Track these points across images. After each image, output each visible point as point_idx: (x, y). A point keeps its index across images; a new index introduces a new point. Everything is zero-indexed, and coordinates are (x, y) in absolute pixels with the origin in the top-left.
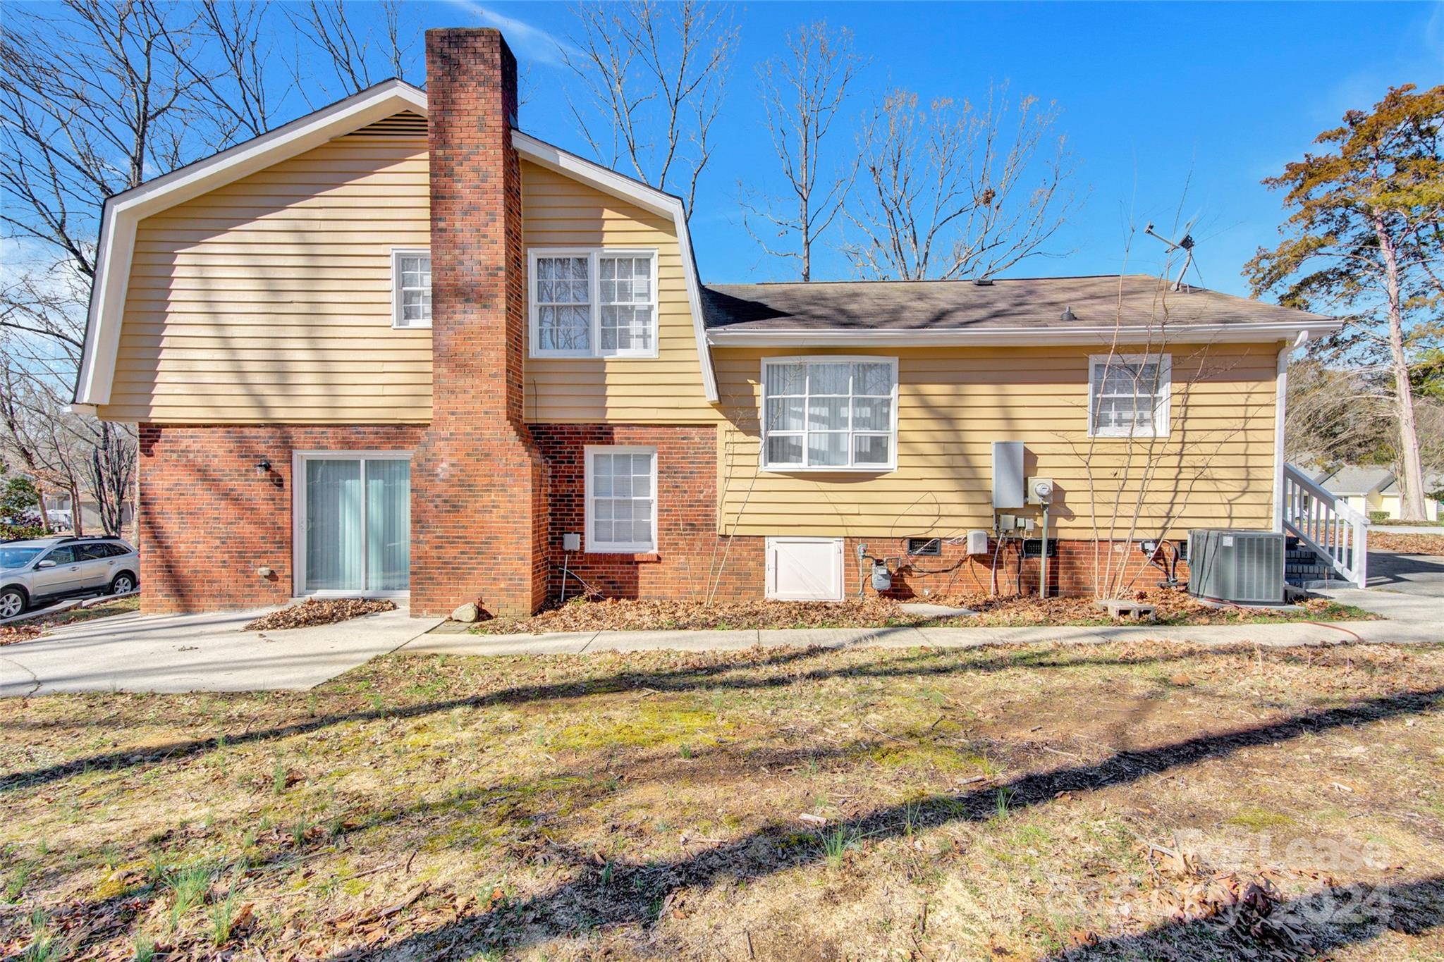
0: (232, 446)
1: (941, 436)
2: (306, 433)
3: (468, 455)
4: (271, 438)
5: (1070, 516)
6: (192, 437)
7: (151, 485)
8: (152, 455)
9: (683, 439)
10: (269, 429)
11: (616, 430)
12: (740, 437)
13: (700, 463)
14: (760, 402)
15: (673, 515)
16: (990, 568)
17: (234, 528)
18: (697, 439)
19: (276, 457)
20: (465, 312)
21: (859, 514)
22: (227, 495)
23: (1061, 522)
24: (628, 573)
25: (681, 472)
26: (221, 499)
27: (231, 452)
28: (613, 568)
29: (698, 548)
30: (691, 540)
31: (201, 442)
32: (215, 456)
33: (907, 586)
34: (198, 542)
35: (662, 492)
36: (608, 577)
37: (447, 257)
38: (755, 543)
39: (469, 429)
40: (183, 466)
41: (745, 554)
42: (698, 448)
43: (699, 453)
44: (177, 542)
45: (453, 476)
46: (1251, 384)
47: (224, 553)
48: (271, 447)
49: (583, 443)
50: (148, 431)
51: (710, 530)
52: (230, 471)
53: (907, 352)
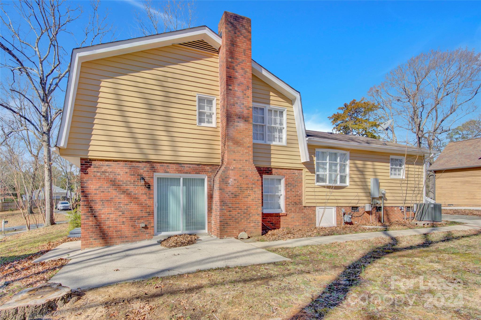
0: (127, 170)
1: (360, 176)
2: (161, 166)
3: (240, 176)
4: (145, 167)
5: (386, 200)
6: (107, 166)
7: (87, 187)
8: (87, 174)
9: (293, 174)
10: (144, 164)
11: (273, 170)
12: (310, 174)
13: (298, 182)
14: (315, 163)
15: (291, 200)
16: (370, 215)
17: (128, 207)
18: (297, 174)
19: (147, 175)
20: (238, 122)
21: (340, 199)
22: (124, 192)
23: (385, 202)
24: (277, 220)
25: (292, 185)
26: (122, 194)
27: (126, 173)
28: (272, 218)
29: (298, 211)
30: (295, 208)
31: (112, 168)
32: (119, 175)
34: (111, 214)
35: (286, 192)
36: (271, 222)
37: (232, 100)
38: (313, 208)
39: (240, 166)
40: (103, 179)
41: (310, 212)
42: (297, 177)
43: (298, 179)
44: (100, 214)
45: (235, 184)
46: (419, 166)
47: (123, 218)
48: (145, 171)
49: (263, 174)
50: (85, 162)
51: (301, 205)
52: (126, 181)
53: (351, 150)
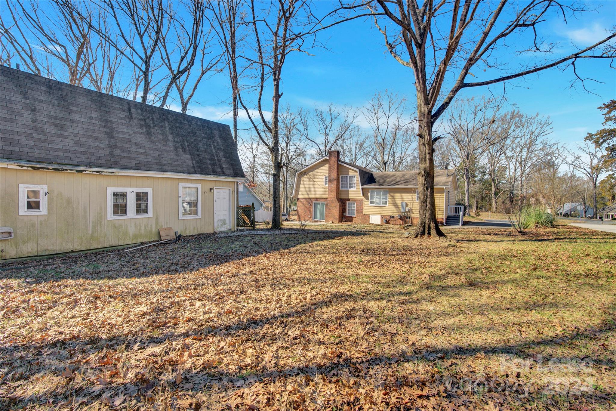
1: (393, 201)
2: (314, 199)
4: (310, 200)
6: (303, 200)
11: (351, 199)
12: (367, 201)
14: (369, 196)
15: (358, 211)
16: (401, 220)
17: (306, 211)
18: (361, 201)
20: (332, 184)
21: (383, 212)
24: (352, 219)
25: (359, 205)
26: (305, 207)
29: (361, 216)
32: (305, 202)
33: (390, 223)
34: (302, 213)
35: (356, 208)
36: (349, 219)
37: (330, 178)
39: (331, 199)
40: (301, 203)
41: (367, 217)
46: (441, 194)
49: (346, 201)
50: (298, 199)
51: (362, 213)
53: (389, 189)
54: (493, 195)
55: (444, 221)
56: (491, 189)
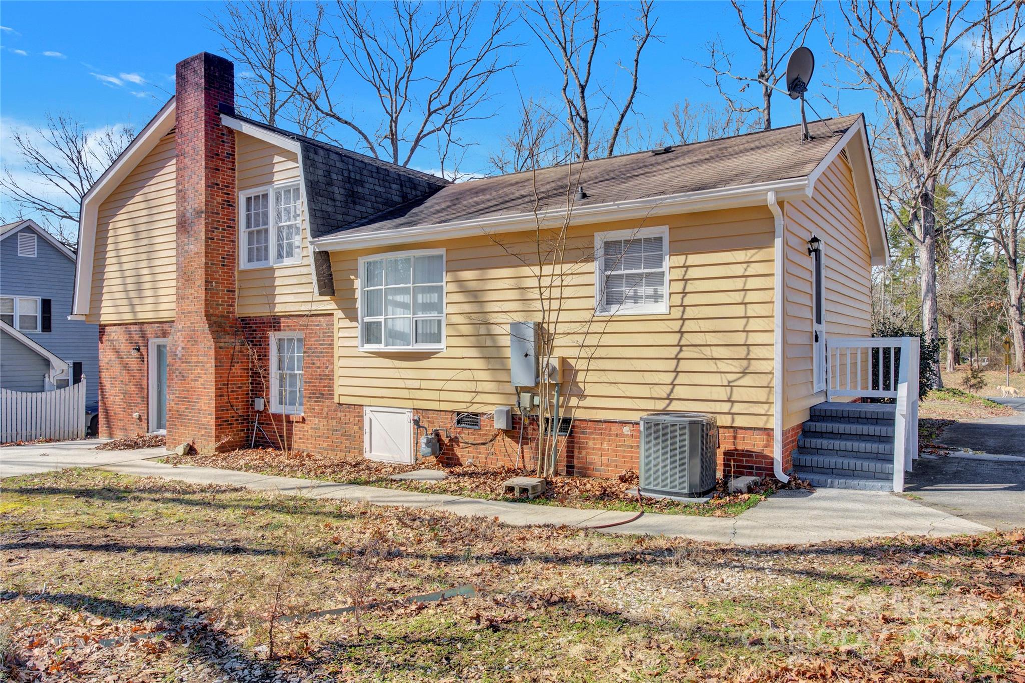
0: (127, 337)
2: (151, 327)
3: (189, 341)
4: (140, 331)
5: (581, 396)
6: (115, 332)
8: (102, 343)
9: (317, 326)
10: (140, 326)
11: (282, 320)
12: (347, 323)
13: (325, 344)
14: (358, 294)
16: (518, 443)
17: (128, 387)
18: (325, 326)
21: (420, 389)
22: (125, 366)
23: (574, 401)
25: (316, 352)
26: (124, 370)
27: (126, 341)
29: (325, 413)
30: (321, 406)
31: (117, 335)
32: (122, 344)
33: (457, 456)
34: (116, 396)
38: (358, 411)
39: (189, 324)
40: (112, 349)
41: (352, 419)
42: (325, 333)
43: (325, 337)
45: (183, 356)
46: (750, 252)
47: (124, 403)
48: (140, 337)
49: (268, 330)
50: (101, 329)
51: (331, 399)
52: (126, 352)
53: (452, 245)
54: (1013, 311)
55: (777, 453)
56: (1006, 292)
